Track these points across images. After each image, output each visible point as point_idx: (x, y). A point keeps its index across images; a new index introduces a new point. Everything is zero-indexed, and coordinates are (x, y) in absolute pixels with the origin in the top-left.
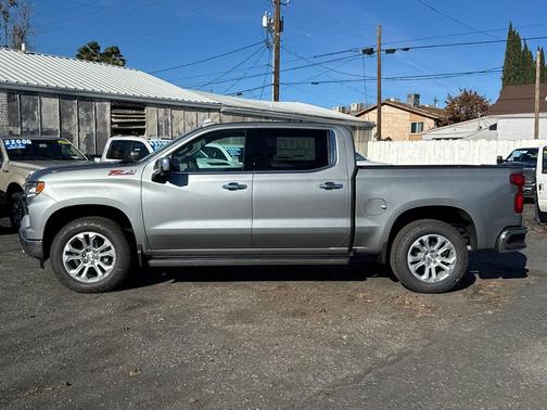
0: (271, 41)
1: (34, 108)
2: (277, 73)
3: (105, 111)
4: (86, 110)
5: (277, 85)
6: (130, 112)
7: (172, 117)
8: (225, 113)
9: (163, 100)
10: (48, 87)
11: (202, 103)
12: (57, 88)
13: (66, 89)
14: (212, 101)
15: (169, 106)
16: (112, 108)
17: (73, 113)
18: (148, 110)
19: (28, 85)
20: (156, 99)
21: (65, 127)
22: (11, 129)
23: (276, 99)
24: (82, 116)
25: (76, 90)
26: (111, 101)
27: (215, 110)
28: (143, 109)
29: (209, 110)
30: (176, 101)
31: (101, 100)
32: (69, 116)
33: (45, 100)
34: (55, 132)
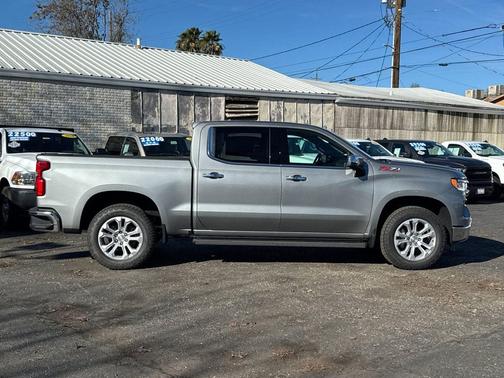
0: (391, 18)
1: (155, 105)
2: (397, 55)
3: (219, 106)
4: (203, 105)
5: (396, 68)
6: (244, 106)
7: (285, 110)
8: (340, 104)
9: (276, 92)
10: (167, 84)
11: (316, 94)
12: (176, 85)
13: (184, 86)
14: (327, 92)
15: (282, 99)
16: (227, 102)
17: (189, 109)
18: (261, 104)
19: (149, 82)
20: (269, 92)
21: (183, 123)
22: (134, 125)
23: (396, 84)
24: (198, 112)
25: (193, 86)
26: (226, 95)
27: (329, 101)
28: (256, 103)
29: (323, 101)
30: (290, 93)
31: (216, 95)
32: (186, 112)
33: (165, 97)
34: (173, 129)
